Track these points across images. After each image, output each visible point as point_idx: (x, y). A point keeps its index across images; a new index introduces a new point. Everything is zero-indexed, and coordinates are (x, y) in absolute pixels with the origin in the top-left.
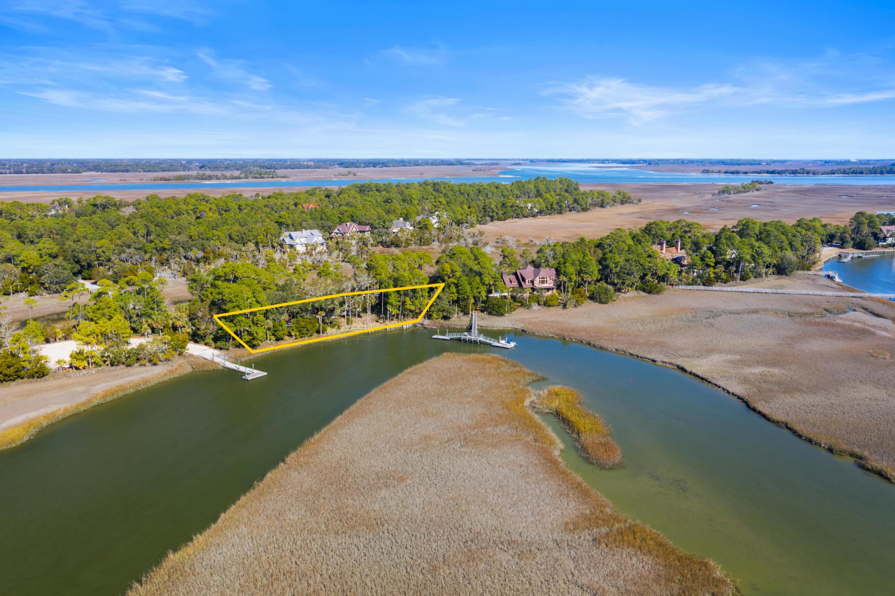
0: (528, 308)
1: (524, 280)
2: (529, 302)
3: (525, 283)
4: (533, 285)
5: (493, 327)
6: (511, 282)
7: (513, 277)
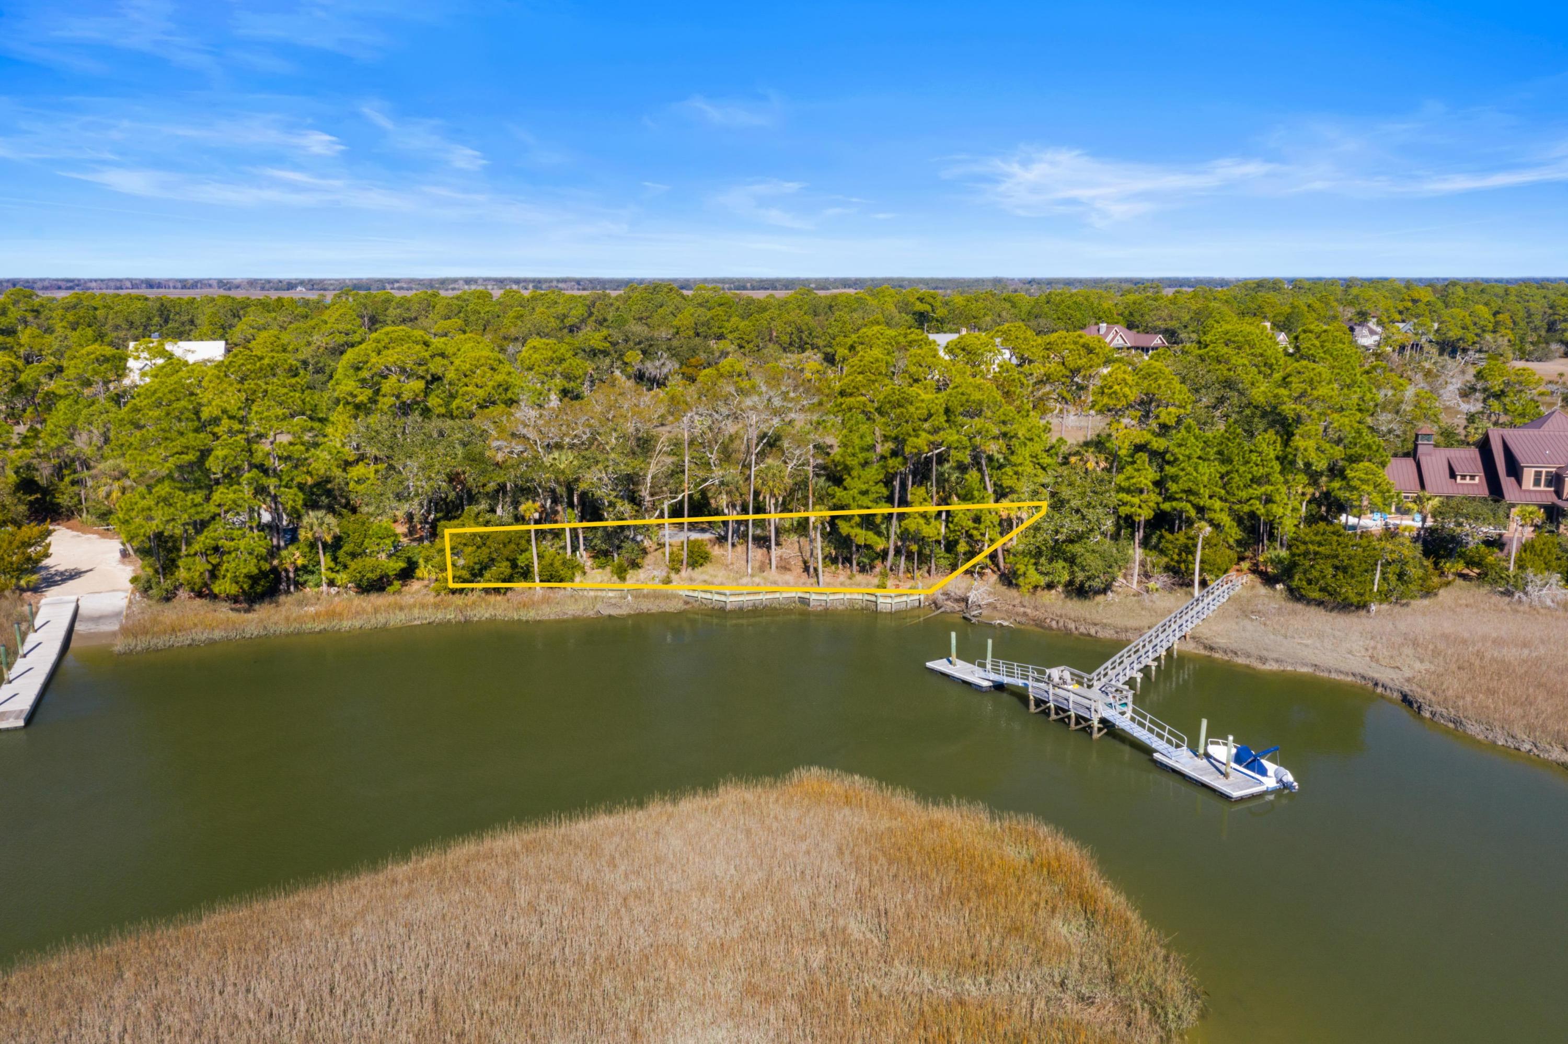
0: (1508, 593)
1: (1515, 470)
2: (1521, 566)
3: (1519, 482)
4: (1559, 493)
5: (1264, 660)
6: (1453, 475)
7: (1469, 458)
